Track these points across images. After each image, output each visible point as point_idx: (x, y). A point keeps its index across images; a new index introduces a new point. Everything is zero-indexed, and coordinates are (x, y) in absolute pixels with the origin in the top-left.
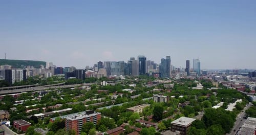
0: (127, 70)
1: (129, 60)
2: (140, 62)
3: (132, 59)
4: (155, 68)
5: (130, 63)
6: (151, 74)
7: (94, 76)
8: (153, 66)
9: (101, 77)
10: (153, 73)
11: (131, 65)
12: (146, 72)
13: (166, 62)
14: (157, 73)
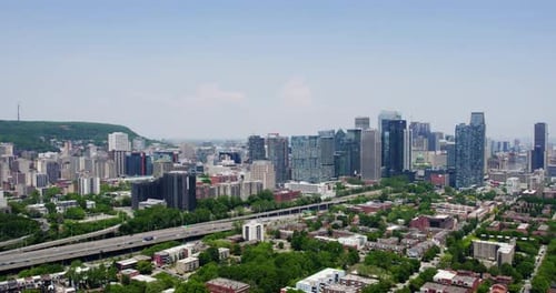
0: (343, 159)
1: (353, 127)
2: (387, 134)
3: (360, 121)
4: (432, 147)
5: (353, 136)
6: (421, 173)
7: (229, 193)
8: (426, 141)
9: (255, 192)
10: (429, 173)
11: (357, 143)
12: (406, 167)
13: (472, 136)
14: (441, 172)
